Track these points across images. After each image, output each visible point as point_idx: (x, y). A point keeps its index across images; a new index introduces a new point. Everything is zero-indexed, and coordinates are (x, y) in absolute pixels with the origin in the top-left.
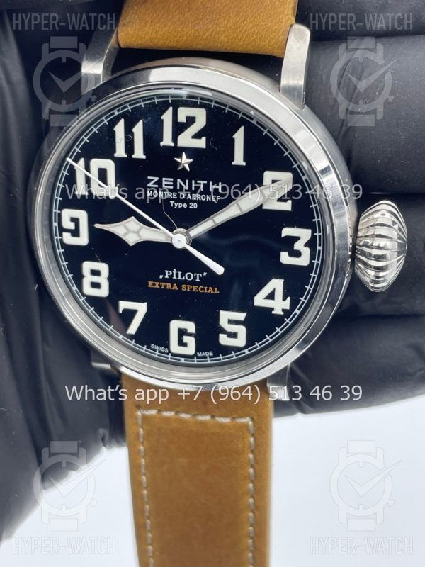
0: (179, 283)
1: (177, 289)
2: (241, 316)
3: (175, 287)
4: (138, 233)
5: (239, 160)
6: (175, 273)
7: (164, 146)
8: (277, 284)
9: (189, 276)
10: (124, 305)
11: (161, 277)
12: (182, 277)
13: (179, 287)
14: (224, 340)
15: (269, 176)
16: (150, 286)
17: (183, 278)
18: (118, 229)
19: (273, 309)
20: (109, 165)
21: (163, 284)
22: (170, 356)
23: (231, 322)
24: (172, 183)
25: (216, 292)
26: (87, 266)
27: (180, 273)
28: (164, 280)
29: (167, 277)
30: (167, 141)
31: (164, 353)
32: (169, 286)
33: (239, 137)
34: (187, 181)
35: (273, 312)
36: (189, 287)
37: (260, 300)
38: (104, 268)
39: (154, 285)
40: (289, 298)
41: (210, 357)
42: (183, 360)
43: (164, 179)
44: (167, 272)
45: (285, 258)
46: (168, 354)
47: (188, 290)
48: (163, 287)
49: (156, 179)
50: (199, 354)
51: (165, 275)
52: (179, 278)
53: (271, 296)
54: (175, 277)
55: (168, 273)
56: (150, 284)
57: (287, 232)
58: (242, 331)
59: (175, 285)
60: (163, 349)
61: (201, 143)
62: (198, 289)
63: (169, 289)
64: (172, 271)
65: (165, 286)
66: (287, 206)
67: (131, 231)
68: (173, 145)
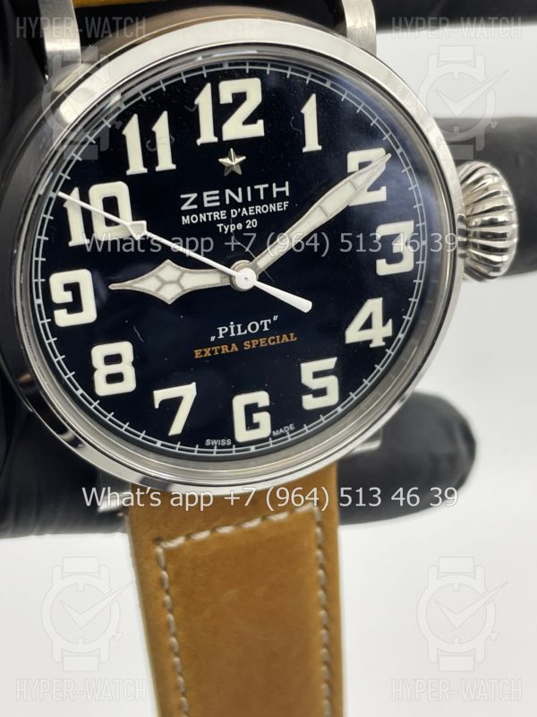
0: (239, 340)
1: (237, 350)
2: (330, 363)
3: (234, 347)
4: (178, 282)
5: (312, 143)
6: (232, 327)
7: (202, 145)
8: (374, 306)
9: (253, 327)
10: (160, 395)
11: (213, 339)
12: (242, 331)
13: (240, 346)
14: (309, 403)
15: (354, 158)
16: (197, 357)
17: (246, 332)
18: (147, 284)
19: (370, 342)
20: (120, 190)
21: (215, 348)
22: (234, 449)
23: (317, 375)
24: (217, 198)
25: (292, 340)
26: (99, 353)
27: (239, 326)
28: (219, 342)
29: (221, 336)
30: (207, 135)
31: (226, 447)
32: (225, 349)
33: (310, 110)
34: (240, 190)
35: (372, 346)
36: (255, 342)
37: (353, 334)
38: (125, 349)
39: (203, 353)
40: (390, 321)
41: (291, 432)
42: (253, 449)
43: (205, 194)
44: (220, 329)
45: (383, 268)
46: (231, 447)
47: (254, 346)
48: (216, 353)
49: (194, 196)
50: (275, 434)
51: (217, 334)
52: (240, 333)
53: (368, 325)
54: (233, 334)
55: (221, 331)
56: (197, 353)
57: (382, 231)
58: (332, 383)
59: (233, 345)
60: (223, 442)
61: (258, 129)
62: (267, 342)
63: (226, 354)
64: (228, 326)
65: (220, 351)
66: (381, 195)
67: (166, 283)
68: (215, 140)
